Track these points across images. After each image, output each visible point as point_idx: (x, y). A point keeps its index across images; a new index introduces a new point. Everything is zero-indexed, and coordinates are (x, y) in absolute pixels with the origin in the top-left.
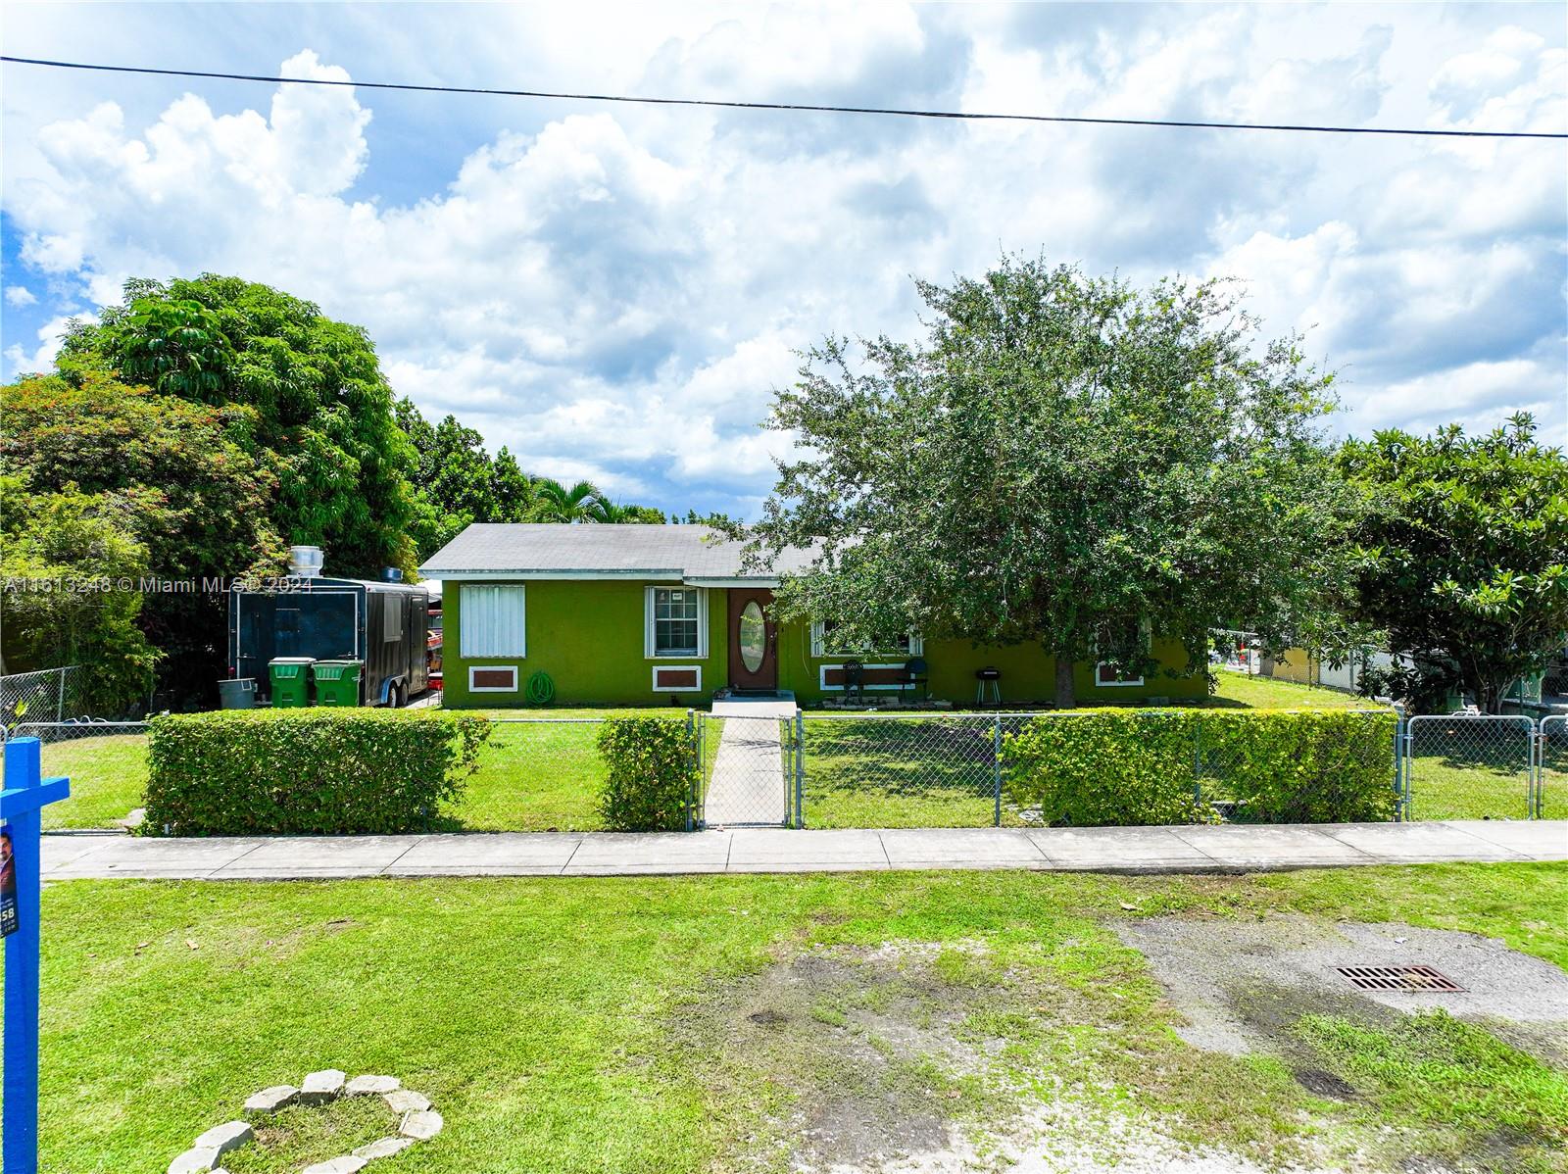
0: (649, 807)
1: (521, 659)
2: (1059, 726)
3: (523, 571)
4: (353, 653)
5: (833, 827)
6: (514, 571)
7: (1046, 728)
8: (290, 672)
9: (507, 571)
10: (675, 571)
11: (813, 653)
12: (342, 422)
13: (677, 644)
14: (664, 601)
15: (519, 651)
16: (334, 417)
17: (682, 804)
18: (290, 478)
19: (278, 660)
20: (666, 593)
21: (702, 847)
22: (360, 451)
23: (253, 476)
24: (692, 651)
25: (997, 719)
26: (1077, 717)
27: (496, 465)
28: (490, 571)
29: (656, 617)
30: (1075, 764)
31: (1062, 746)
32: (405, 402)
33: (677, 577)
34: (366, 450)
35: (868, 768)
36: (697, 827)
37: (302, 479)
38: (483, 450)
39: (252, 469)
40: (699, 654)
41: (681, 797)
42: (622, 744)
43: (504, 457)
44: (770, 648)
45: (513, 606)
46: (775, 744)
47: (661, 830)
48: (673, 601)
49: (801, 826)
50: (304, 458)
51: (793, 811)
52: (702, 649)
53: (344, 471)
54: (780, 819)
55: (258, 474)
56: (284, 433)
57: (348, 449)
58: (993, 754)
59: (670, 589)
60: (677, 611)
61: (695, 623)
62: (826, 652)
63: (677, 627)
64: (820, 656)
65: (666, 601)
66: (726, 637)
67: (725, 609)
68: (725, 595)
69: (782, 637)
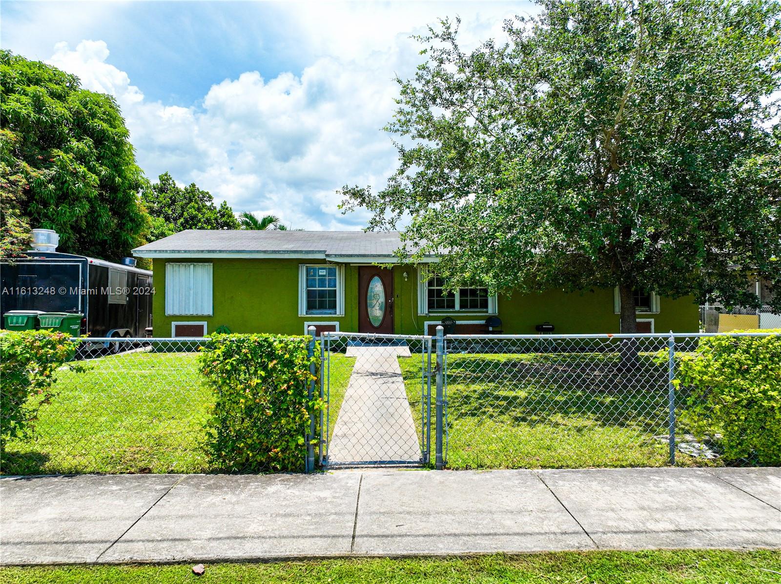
0: (261, 443)
1: (209, 316)
2: (745, 347)
3: (209, 251)
4: (77, 308)
5: (481, 466)
6: (202, 251)
7: (728, 350)
8: (20, 321)
9: (198, 251)
10: (320, 252)
11: (419, 312)
12: (87, 149)
13: (322, 306)
14: (312, 276)
15: (208, 311)
16: (81, 145)
17: (301, 441)
18: (41, 184)
19: (12, 313)
20: (314, 269)
21: (321, 500)
22: (101, 171)
23: (8, 179)
24: (332, 311)
25: (671, 340)
26: (761, 338)
27: (220, 211)
28: (185, 251)
29: (307, 286)
30: (764, 392)
31: (747, 371)
32: (166, 175)
33: (322, 256)
34: (104, 171)
35: (484, 395)
36: (319, 466)
37: (51, 187)
38: (212, 204)
39: (8, 174)
40: (338, 312)
41: (301, 431)
42: (228, 367)
43: (224, 206)
44: (389, 309)
45: (203, 277)
46: (395, 375)
47: (276, 470)
48: (319, 276)
49: (442, 465)
50: (53, 172)
51: (433, 447)
52: (340, 310)
53: (87, 185)
54: (417, 457)
55: (12, 178)
56: (39, 154)
57: (91, 169)
58: (666, 381)
59: (317, 266)
60: (322, 283)
61: (335, 291)
62: (429, 312)
63: (322, 294)
64: (424, 315)
65: (314, 275)
66: (357, 301)
67: (357, 281)
68: (357, 271)
69: (397, 301)
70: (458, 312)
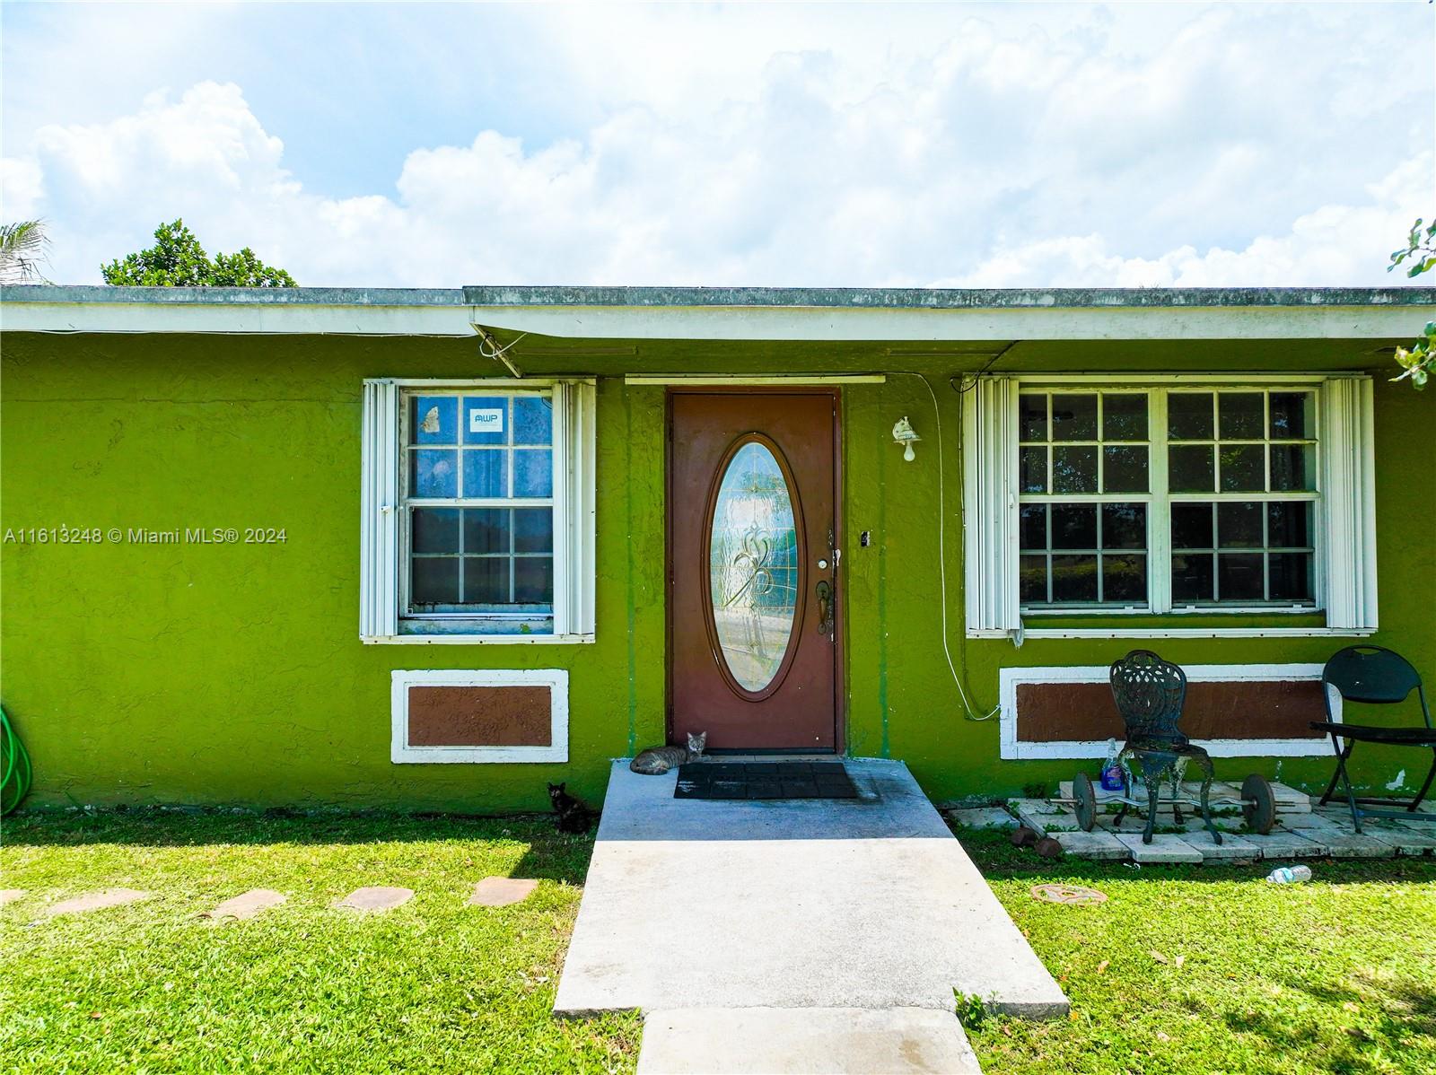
11: (974, 618)
13: (486, 593)
14: (434, 438)
20: (447, 406)
24: (534, 616)
29: (405, 493)
40: (560, 624)
44: (817, 605)
48: (472, 438)
52: (572, 609)
59: (458, 389)
60: (486, 471)
61: (549, 511)
62: (1027, 621)
63: (486, 528)
64: (1000, 635)
65: (447, 435)
66: (658, 567)
67: (658, 465)
68: (656, 415)
69: (861, 568)
70: (1166, 620)
